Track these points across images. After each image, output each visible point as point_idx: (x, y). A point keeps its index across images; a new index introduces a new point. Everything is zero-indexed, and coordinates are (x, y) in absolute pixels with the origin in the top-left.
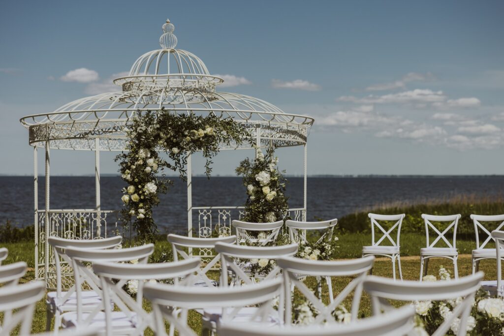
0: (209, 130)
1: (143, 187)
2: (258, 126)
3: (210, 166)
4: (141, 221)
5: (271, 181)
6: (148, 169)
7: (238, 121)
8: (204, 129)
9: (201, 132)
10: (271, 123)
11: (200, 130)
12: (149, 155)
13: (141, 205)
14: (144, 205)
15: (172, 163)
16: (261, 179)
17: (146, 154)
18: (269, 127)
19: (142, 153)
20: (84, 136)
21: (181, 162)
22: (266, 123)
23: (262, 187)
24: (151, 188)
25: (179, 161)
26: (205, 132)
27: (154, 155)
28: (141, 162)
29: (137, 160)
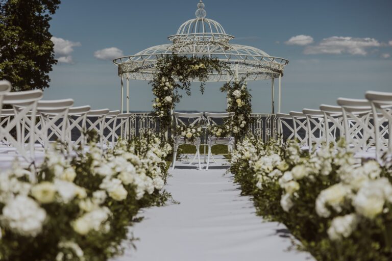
0: (201, 65)
1: (164, 98)
2: (237, 63)
3: (203, 87)
4: (163, 118)
5: (242, 96)
6: (166, 88)
7: (221, 60)
8: (199, 65)
9: (197, 67)
10: (246, 61)
11: (196, 65)
12: (167, 80)
13: (162, 109)
14: (164, 109)
15: (181, 85)
16: (235, 94)
17: (166, 79)
18: (245, 64)
19: (163, 79)
20: (137, 70)
21: (187, 84)
22: (242, 61)
23: (236, 99)
24: (168, 99)
25: (185, 83)
26: (199, 66)
27: (171, 80)
28: (163, 84)
29: (161, 83)
